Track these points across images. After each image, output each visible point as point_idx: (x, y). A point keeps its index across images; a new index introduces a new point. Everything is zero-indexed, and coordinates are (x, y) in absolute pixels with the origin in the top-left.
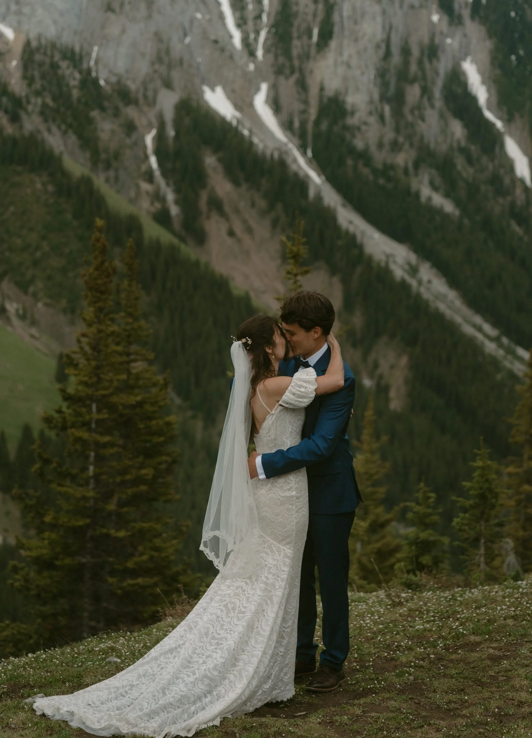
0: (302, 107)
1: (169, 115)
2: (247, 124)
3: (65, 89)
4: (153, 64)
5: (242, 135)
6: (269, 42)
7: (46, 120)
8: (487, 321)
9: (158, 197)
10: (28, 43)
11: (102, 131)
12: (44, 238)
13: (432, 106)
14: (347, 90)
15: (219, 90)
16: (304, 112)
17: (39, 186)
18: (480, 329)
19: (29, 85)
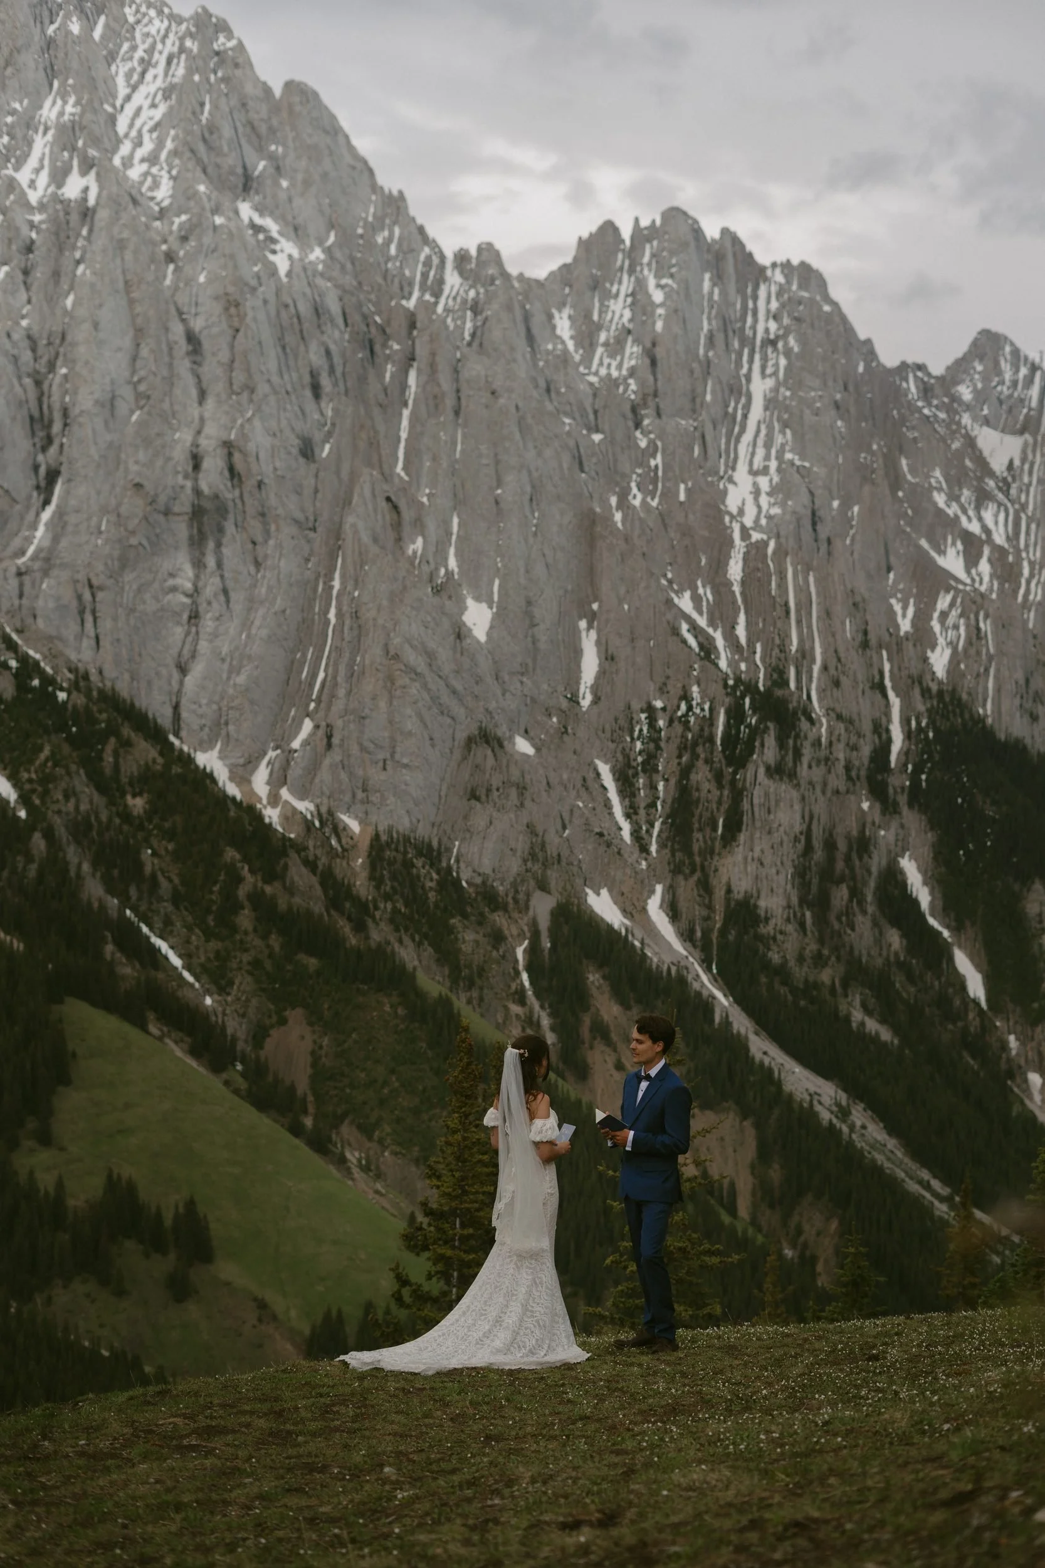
0: (705, 913)
1: (544, 923)
2: (639, 933)
3: (420, 891)
4: (525, 861)
5: (633, 945)
6: (664, 836)
7: (397, 930)
8: (935, 1177)
9: (530, 1021)
10: (377, 837)
11: (464, 942)
12: (393, 1071)
13: (864, 912)
14: (759, 892)
15: (604, 892)
16: (707, 919)
17: (387, 1008)
18: (927, 1187)
19: (378, 887)
